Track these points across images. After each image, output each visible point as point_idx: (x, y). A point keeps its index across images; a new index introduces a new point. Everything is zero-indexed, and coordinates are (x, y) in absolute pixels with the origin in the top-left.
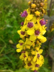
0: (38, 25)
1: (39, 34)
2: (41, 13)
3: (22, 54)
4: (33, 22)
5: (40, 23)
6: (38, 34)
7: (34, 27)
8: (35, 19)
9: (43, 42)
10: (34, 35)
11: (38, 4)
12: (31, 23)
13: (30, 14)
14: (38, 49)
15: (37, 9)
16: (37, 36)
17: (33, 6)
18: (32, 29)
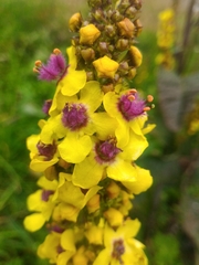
0: (108, 116)
1: (117, 158)
2: (126, 65)
3: (49, 239)
4: (88, 104)
5: (120, 110)
6: (108, 155)
7: (89, 125)
8: (95, 90)
9: (138, 193)
10: (94, 162)
11: (110, 27)
12: (74, 109)
13: (78, 68)
14: (117, 217)
15: (104, 45)
16: (105, 164)
17: (86, 36)
18: (81, 133)
